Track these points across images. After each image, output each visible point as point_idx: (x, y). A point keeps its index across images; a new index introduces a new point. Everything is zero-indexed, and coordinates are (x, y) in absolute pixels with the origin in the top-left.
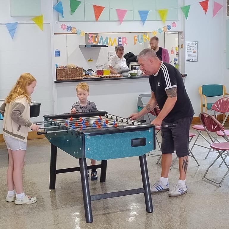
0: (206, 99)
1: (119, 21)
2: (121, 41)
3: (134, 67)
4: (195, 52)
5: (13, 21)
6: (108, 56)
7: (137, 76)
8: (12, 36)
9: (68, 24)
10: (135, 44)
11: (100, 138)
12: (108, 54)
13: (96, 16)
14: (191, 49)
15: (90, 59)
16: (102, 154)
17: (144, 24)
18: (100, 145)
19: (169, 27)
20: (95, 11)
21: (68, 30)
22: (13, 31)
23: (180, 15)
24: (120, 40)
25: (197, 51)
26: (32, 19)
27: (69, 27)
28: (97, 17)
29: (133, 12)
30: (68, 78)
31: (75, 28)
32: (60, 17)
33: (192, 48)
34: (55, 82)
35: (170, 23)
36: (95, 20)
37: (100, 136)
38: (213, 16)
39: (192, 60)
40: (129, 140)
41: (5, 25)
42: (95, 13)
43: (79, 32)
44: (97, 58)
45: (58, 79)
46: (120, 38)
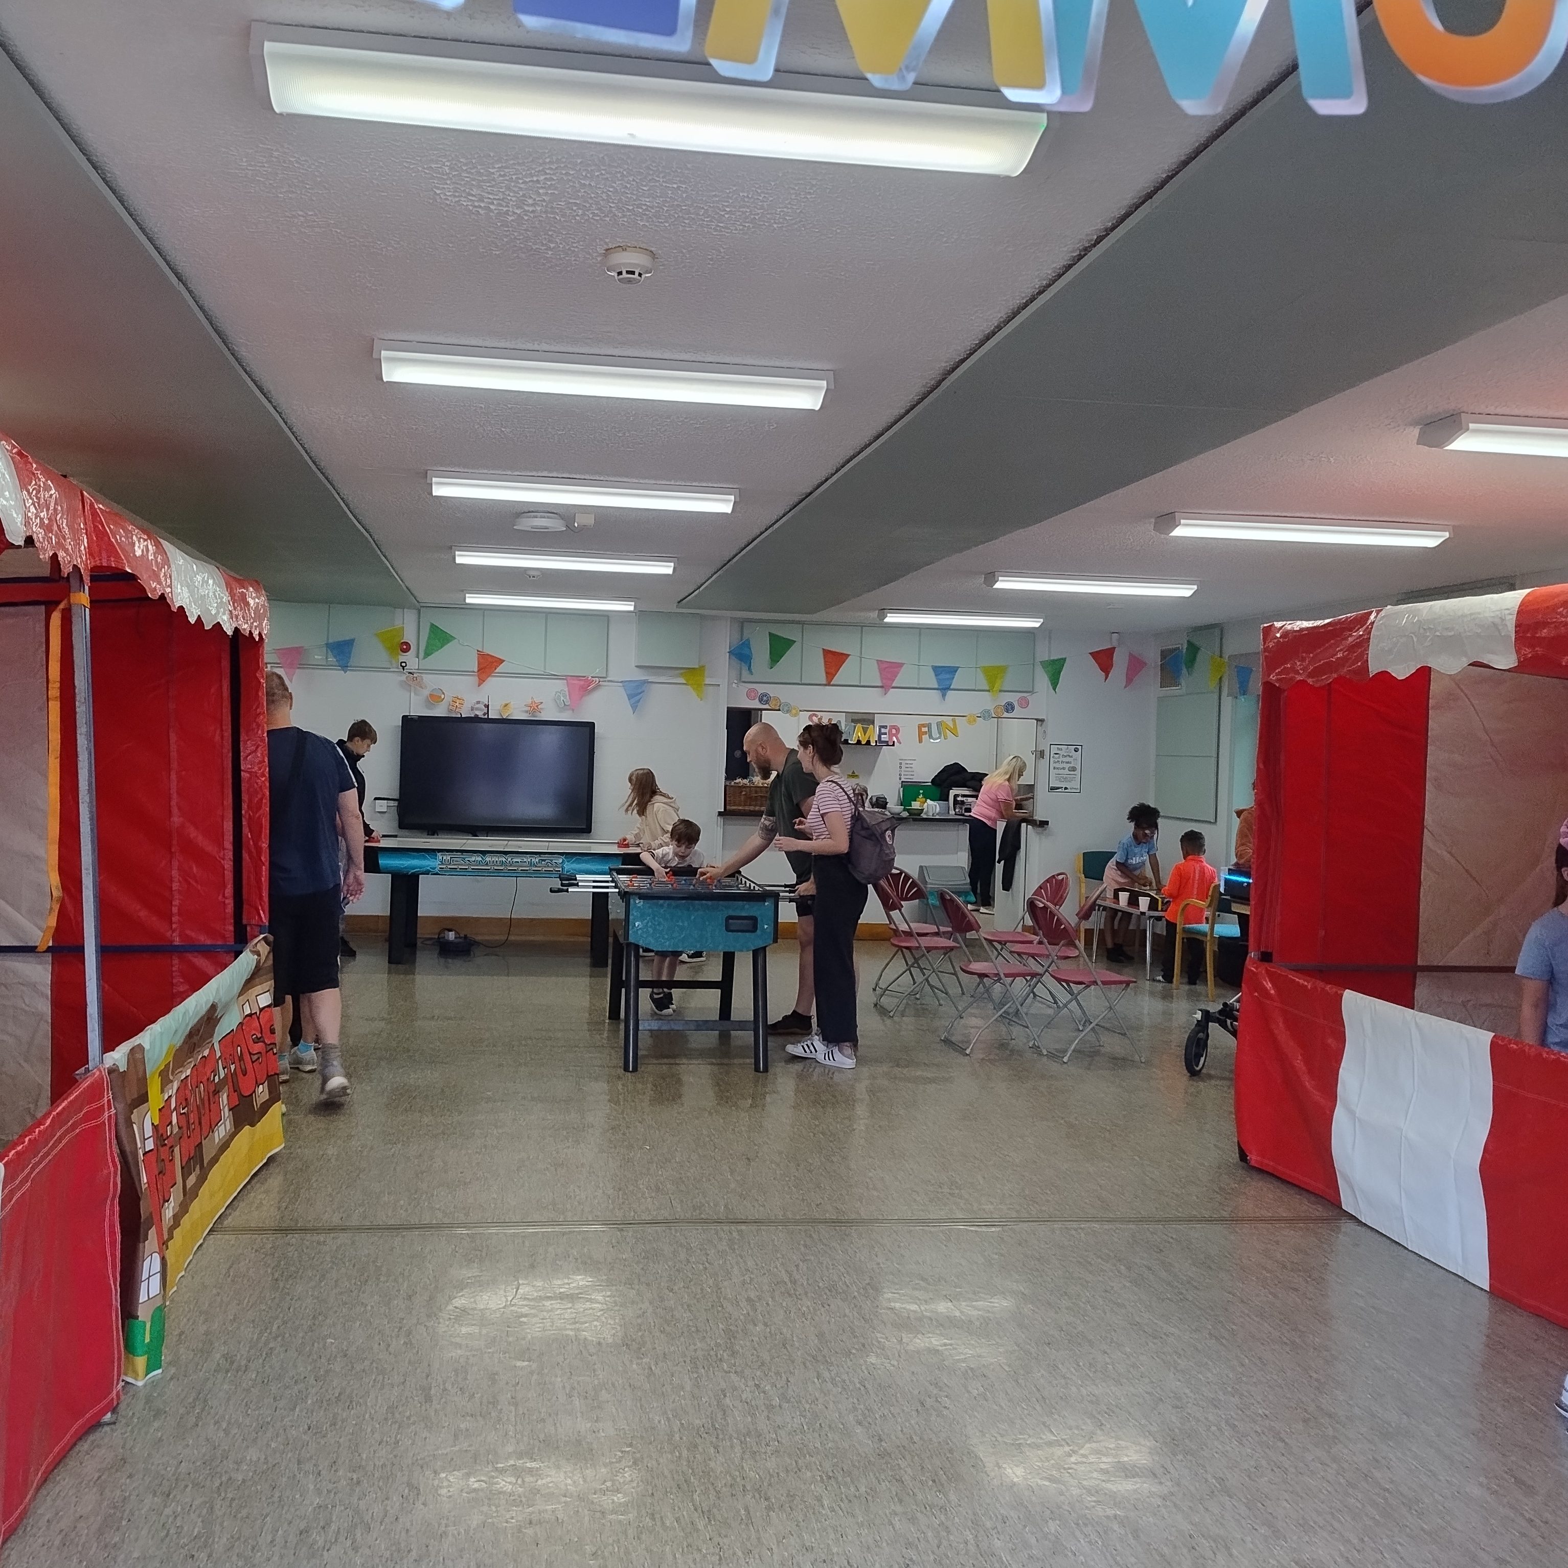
0: (1083, 885)
1: (882, 687)
2: (885, 734)
3: (960, 799)
4: (1074, 769)
5: (640, 676)
6: (901, 767)
7: (924, 816)
8: (634, 707)
9: (761, 689)
10: (920, 741)
11: (662, 906)
12: (901, 764)
13: (827, 673)
14: (1062, 762)
15: (853, 772)
16: (663, 938)
17: (944, 696)
18: (661, 920)
19: (1009, 707)
20: (825, 662)
21: (761, 701)
22: (637, 698)
23: (1042, 680)
24: (883, 730)
25: (1078, 768)
26: (681, 675)
27: (765, 695)
28: (830, 674)
29: (919, 669)
30: (752, 808)
31: (777, 699)
32: (745, 673)
33: (1065, 759)
34: (720, 814)
35: (1013, 698)
36: (824, 682)
37: (661, 902)
38: (1125, 687)
39: (1066, 788)
40: (721, 916)
41: (621, 684)
42: (826, 668)
43: (786, 708)
44: (870, 772)
45: (728, 807)
46: (885, 727)
